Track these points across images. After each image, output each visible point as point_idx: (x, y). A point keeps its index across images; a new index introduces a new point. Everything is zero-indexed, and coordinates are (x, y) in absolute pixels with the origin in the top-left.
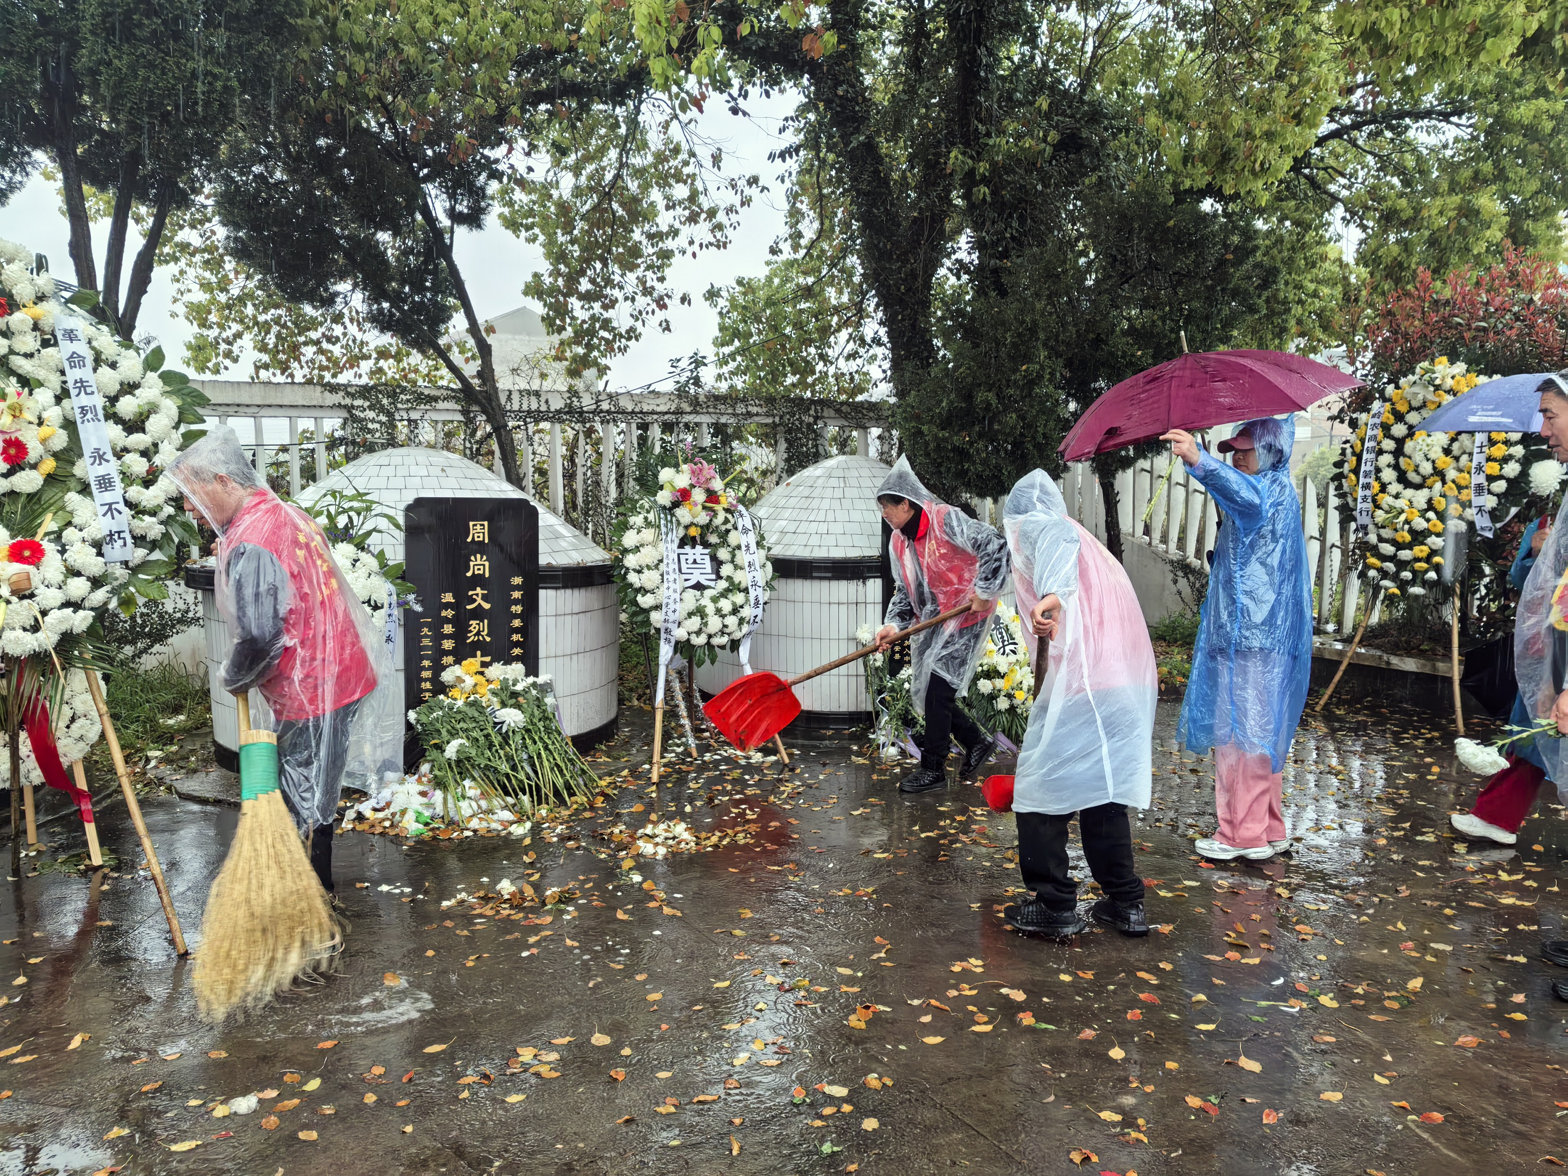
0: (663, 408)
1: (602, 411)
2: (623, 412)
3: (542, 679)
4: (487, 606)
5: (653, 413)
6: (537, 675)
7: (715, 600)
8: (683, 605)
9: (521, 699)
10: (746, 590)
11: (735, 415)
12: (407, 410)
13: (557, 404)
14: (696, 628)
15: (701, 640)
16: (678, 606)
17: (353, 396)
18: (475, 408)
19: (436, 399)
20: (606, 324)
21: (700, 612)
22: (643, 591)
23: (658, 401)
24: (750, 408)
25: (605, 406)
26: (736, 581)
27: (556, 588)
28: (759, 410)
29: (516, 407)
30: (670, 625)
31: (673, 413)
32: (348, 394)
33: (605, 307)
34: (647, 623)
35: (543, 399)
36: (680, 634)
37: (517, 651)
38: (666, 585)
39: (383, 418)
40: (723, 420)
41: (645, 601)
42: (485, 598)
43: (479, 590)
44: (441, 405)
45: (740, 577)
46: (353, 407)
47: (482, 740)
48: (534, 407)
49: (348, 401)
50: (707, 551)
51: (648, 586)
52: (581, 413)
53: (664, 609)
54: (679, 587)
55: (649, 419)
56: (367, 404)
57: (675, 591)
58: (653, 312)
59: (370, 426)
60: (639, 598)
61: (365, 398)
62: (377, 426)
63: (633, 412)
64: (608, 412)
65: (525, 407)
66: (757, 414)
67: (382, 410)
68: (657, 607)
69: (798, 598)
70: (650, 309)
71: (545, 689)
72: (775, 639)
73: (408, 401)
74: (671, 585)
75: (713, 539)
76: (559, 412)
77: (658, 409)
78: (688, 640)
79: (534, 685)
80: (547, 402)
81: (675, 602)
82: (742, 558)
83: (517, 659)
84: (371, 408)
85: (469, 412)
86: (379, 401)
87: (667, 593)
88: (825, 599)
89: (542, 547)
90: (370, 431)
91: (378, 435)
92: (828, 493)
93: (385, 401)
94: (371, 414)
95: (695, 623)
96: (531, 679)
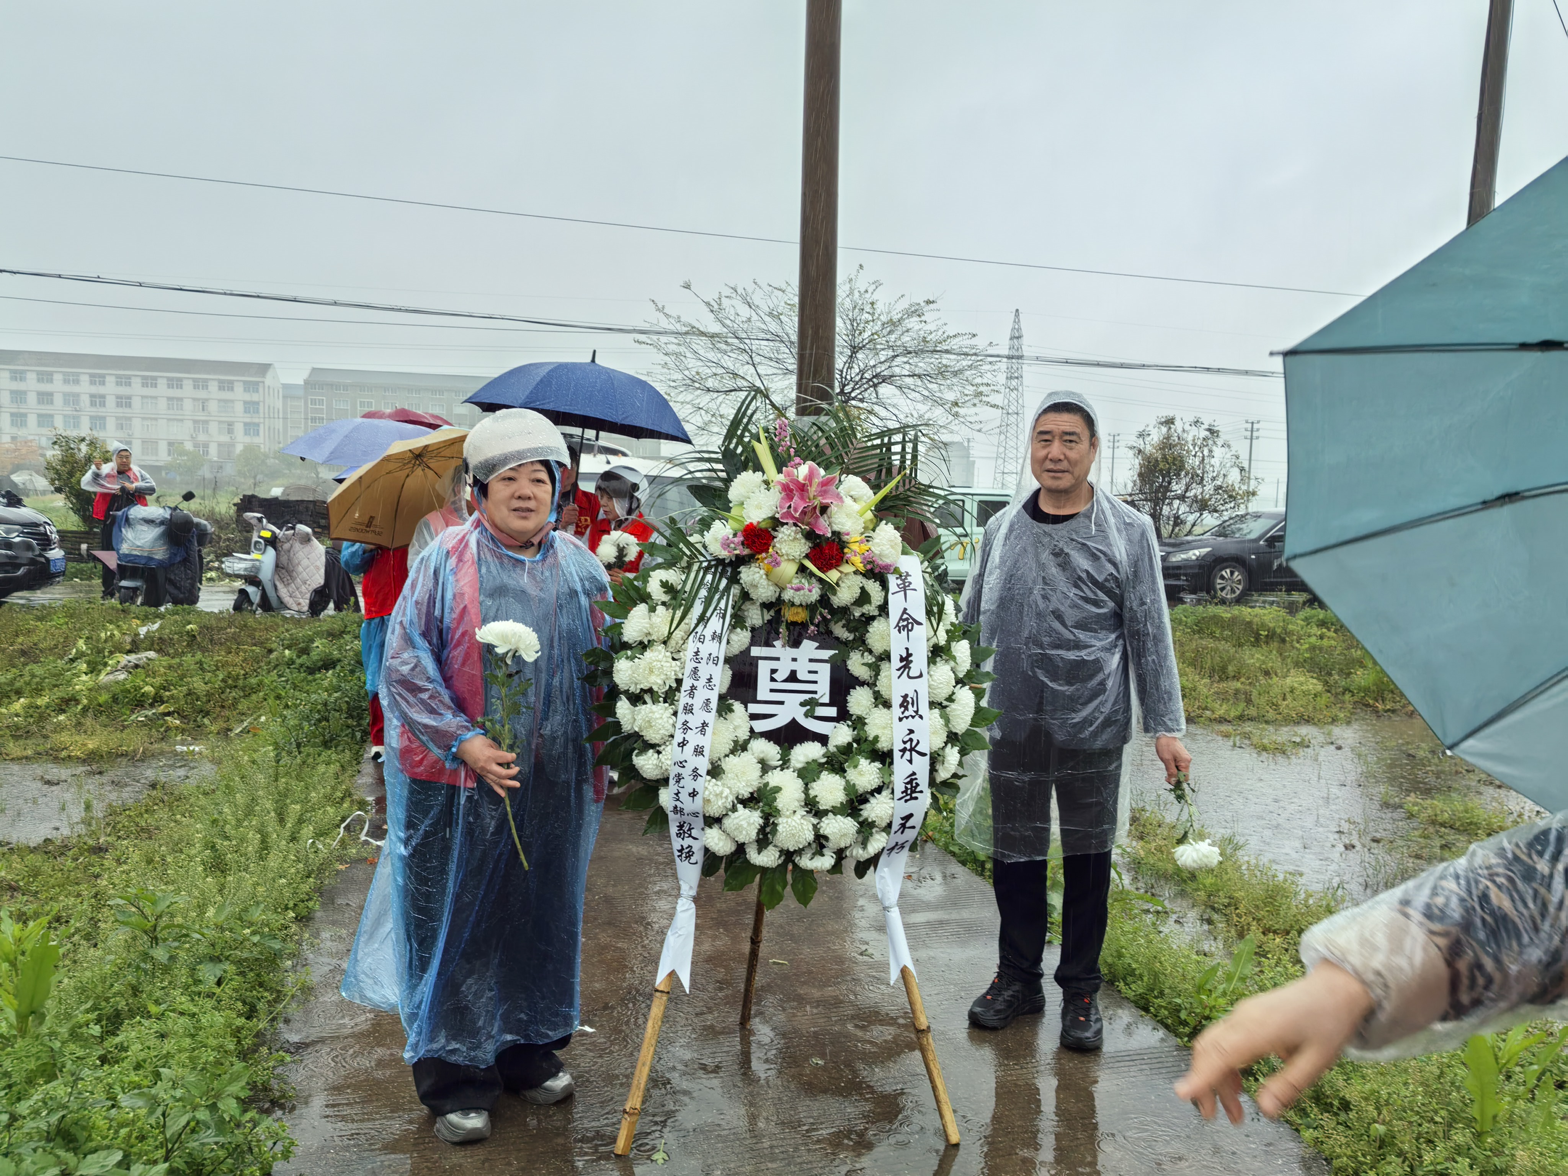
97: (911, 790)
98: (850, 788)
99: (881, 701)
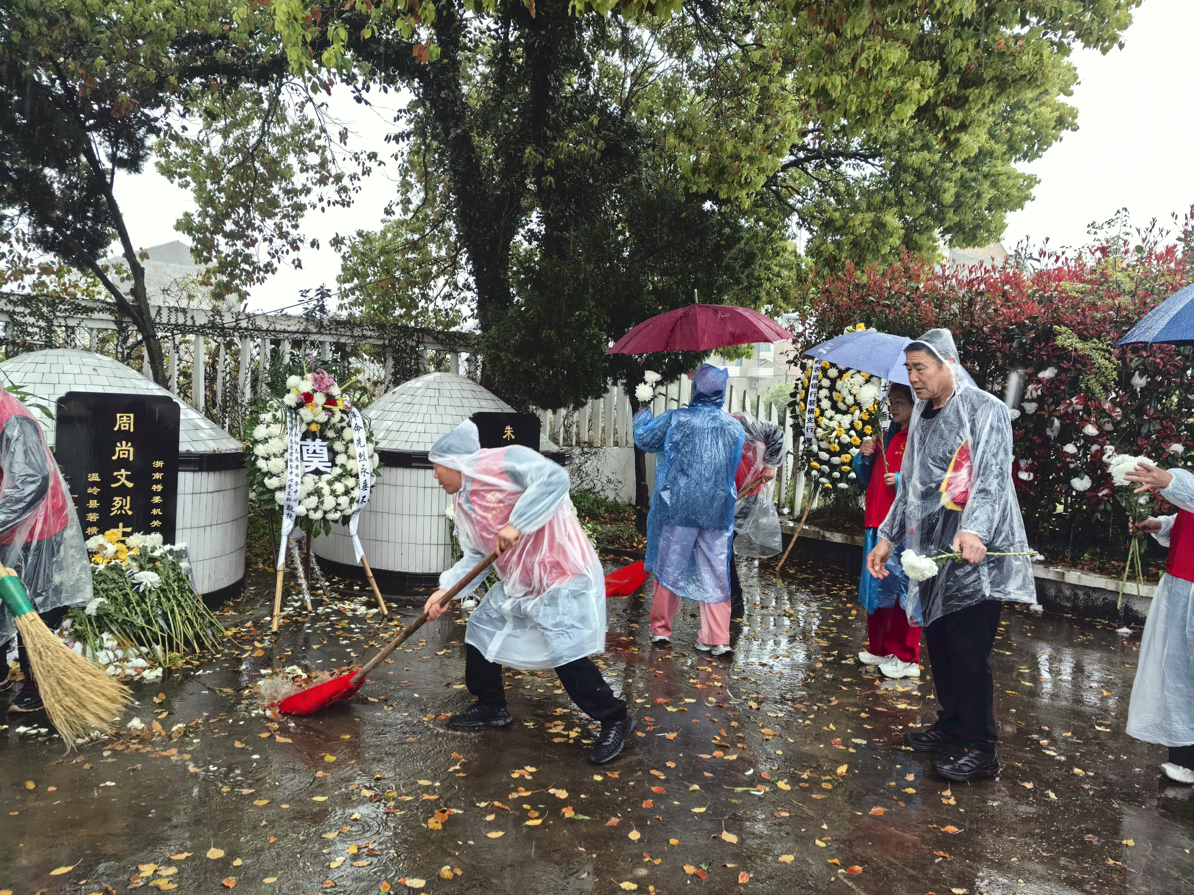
0: (293, 328)
1: (240, 328)
2: (259, 330)
3: (177, 547)
4: (130, 485)
5: (285, 331)
6: (173, 543)
7: (330, 483)
8: (303, 487)
9: (158, 564)
10: (357, 476)
11: (352, 337)
12: (65, 318)
13: (201, 320)
14: (314, 505)
15: (319, 515)
16: (299, 487)
17: (15, 304)
18: (127, 319)
19: (92, 310)
20: (247, 259)
21: (317, 492)
22: (270, 474)
23: (289, 323)
24: (365, 332)
25: (244, 324)
26: (349, 468)
27: (194, 471)
28: (373, 334)
29: (165, 320)
30: (292, 503)
31: (302, 333)
32: (10, 302)
33: (247, 245)
34: (273, 500)
35: (189, 316)
36: (301, 510)
37: (156, 523)
38: (289, 470)
39: (42, 324)
40: (343, 340)
41: (271, 483)
42: (128, 478)
43: (123, 471)
44: (96, 315)
45: (351, 465)
46: (14, 312)
47: (120, 599)
48: (181, 321)
49: (10, 308)
50: (325, 444)
51: (274, 470)
52: (223, 329)
53: (287, 490)
54: (300, 472)
55: (281, 336)
56: (28, 311)
57: (297, 475)
58: (287, 252)
59: (30, 329)
60: (266, 481)
61: (26, 306)
62: (37, 330)
63: (267, 330)
64: (246, 329)
65: (173, 321)
66: (371, 337)
67: (42, 316)
68: (282, 488)
69: (399, 482)
70: (284, 249)
71: (181, 555)
72: (379, 516)
73: (66, 310)
74: (295, 471)
75: (331, 434)
76: (203, 326)
77: (289, 329)
78: (307, 515)
79: (171, 552)
80: (192, 318)
81: (297, 484)
82: (355, 450)
83: (156, 530)
84: (30, 314)
85: (122, 323)
86: (39, 309)
87: (289, 477)
88: (421, 484)
89: (183, 436)
90: (29, 334)
91: (36, 337)
92: (426, 401)
93: (45, 309)
94: (31, 320)
95: (313, 501)
96: (168, 547)
97: (365, 486)
98: (346, 487)
99: (349, 457)
